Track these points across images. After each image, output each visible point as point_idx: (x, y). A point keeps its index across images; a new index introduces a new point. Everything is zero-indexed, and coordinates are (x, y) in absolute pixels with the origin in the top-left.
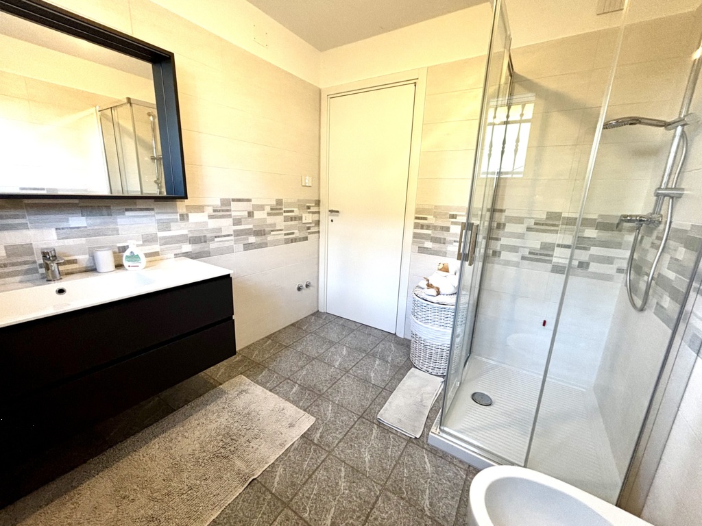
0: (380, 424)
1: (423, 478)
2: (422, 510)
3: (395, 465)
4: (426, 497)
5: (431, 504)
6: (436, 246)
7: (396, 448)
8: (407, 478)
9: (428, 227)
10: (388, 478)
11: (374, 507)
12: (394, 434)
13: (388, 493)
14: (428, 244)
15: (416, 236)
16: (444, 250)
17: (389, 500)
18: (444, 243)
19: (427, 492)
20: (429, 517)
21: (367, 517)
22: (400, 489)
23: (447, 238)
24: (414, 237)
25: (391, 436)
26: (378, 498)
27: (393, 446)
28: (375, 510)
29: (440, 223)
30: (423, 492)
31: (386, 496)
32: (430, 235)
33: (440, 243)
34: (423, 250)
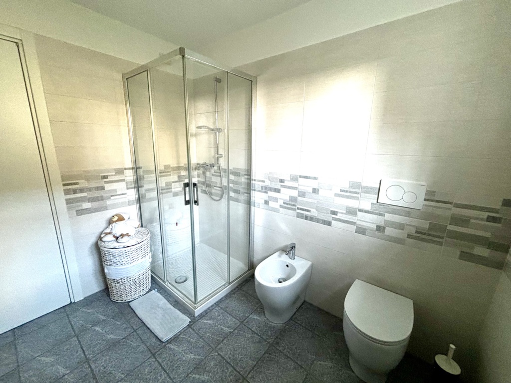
0: (169, 341)
1: (215, 326)
2: (230, 333)
3: (203, 339)
4: (225, 328)
5: (228, 328)
6: (96, 204)
7: (192, 335)
8: (212, 335)
9: (82, 191)
10: (209, 345)
11: (224, 358)
12: (180, 334)
13: (218, 347)
14: (87, 205)
15: (68, 202)
16: (105, 205)
17: (222, 348)
18: (102, 200)
19: (222, 327)
20: (234, 330)
21: (228, 363)
22: (217, 340)
23: (104, 195)
24: (67, 203)
25: (181, 336)
26: (219, 354)
27: (189, 337)
28: (225, 358)
29: (94, 184)
30: (222, 329)
31: (219, 349)
32: (86, 196)
33: (99, 201)
34: (80, 212)
